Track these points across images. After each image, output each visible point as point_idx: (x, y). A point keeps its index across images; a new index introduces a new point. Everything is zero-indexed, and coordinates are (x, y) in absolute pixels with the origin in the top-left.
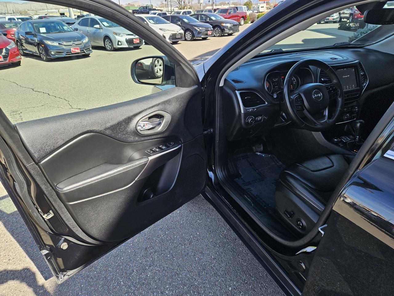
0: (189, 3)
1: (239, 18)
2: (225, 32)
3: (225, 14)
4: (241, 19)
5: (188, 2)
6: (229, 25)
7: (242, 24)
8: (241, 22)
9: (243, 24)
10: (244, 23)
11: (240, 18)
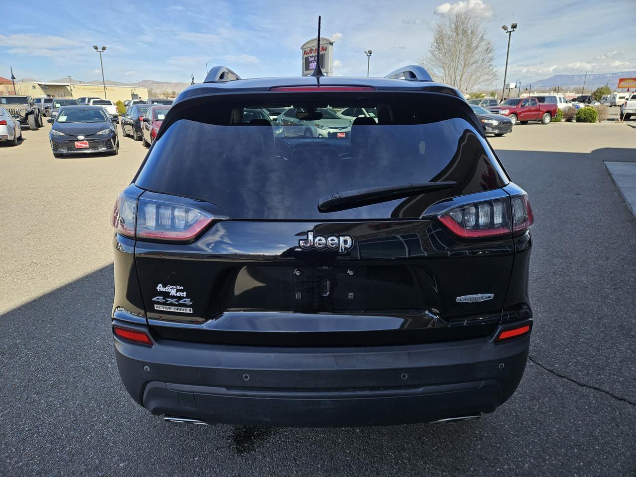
0: (466, 90)
1: (541, 113)
2: (486, 131)
3: (515, 107)
4: (546, 114)
5: (465, 88)
6: (495, 123)
7: (547, 123)
8: (544, 120)
9: (549, 123)
10: (551, 121)
11: (544, 113)
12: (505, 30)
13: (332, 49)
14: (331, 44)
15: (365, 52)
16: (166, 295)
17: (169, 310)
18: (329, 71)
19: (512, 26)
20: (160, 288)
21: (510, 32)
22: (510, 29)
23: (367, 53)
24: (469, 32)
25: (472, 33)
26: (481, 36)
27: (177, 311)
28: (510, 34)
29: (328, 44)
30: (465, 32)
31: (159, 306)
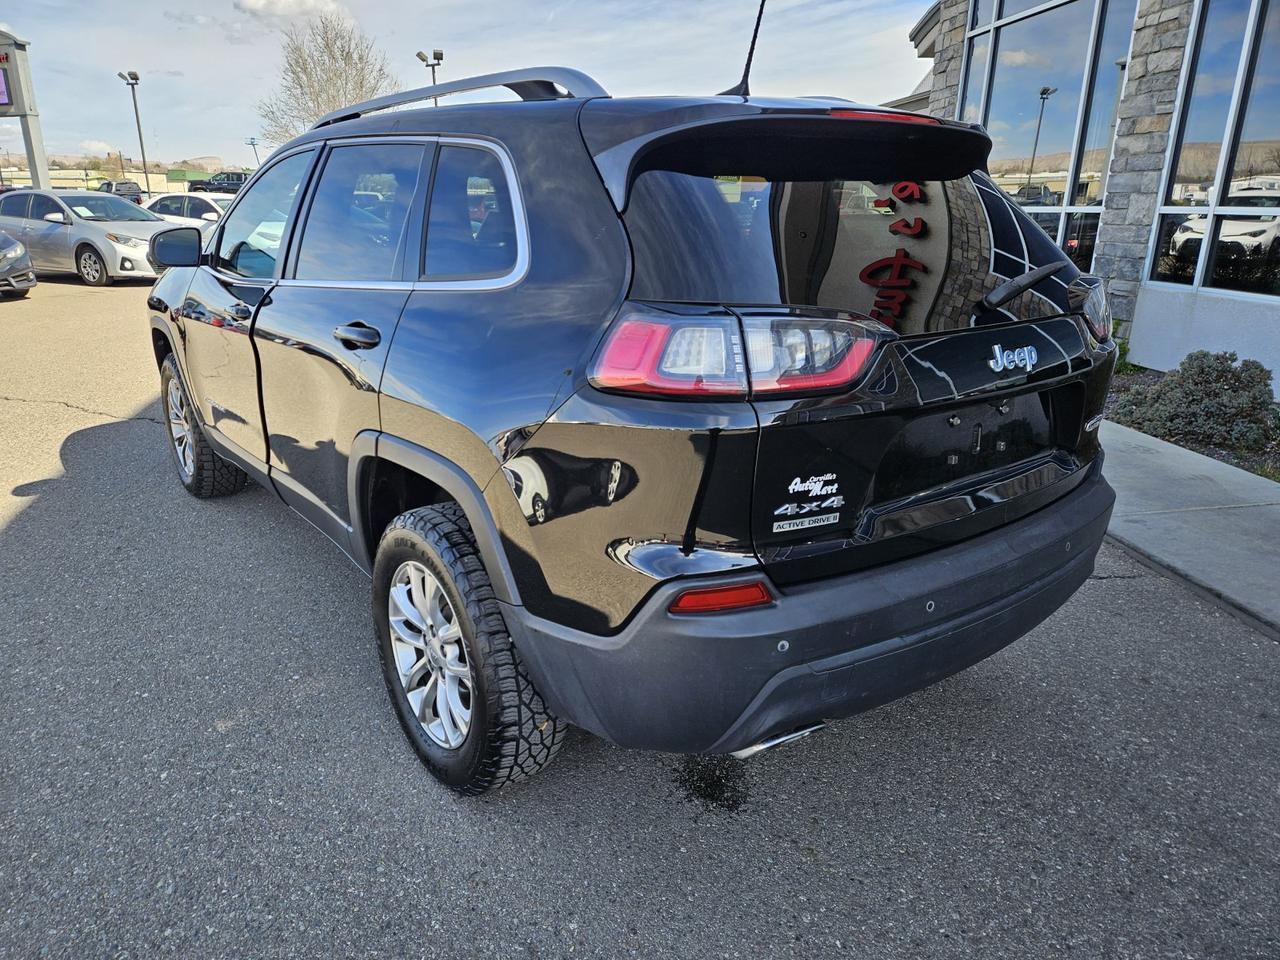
12: (423, 60)
13: (25, 60)
14: (21, 47)
15: (121, 75)
16: (803, 497)
17: (800, 527)
18: (28, 112)
19: (435, 54)
20: (796, 486)
21: (433, 66)
22: (432, 61)
23: (126, 79)
24: (355, 56)
25: (361, 58)
26: (378, 67)
27: (814, 525)
28: (433, 69)
29: (10, 45)
30: (347, 57)
31: (781, 523)
